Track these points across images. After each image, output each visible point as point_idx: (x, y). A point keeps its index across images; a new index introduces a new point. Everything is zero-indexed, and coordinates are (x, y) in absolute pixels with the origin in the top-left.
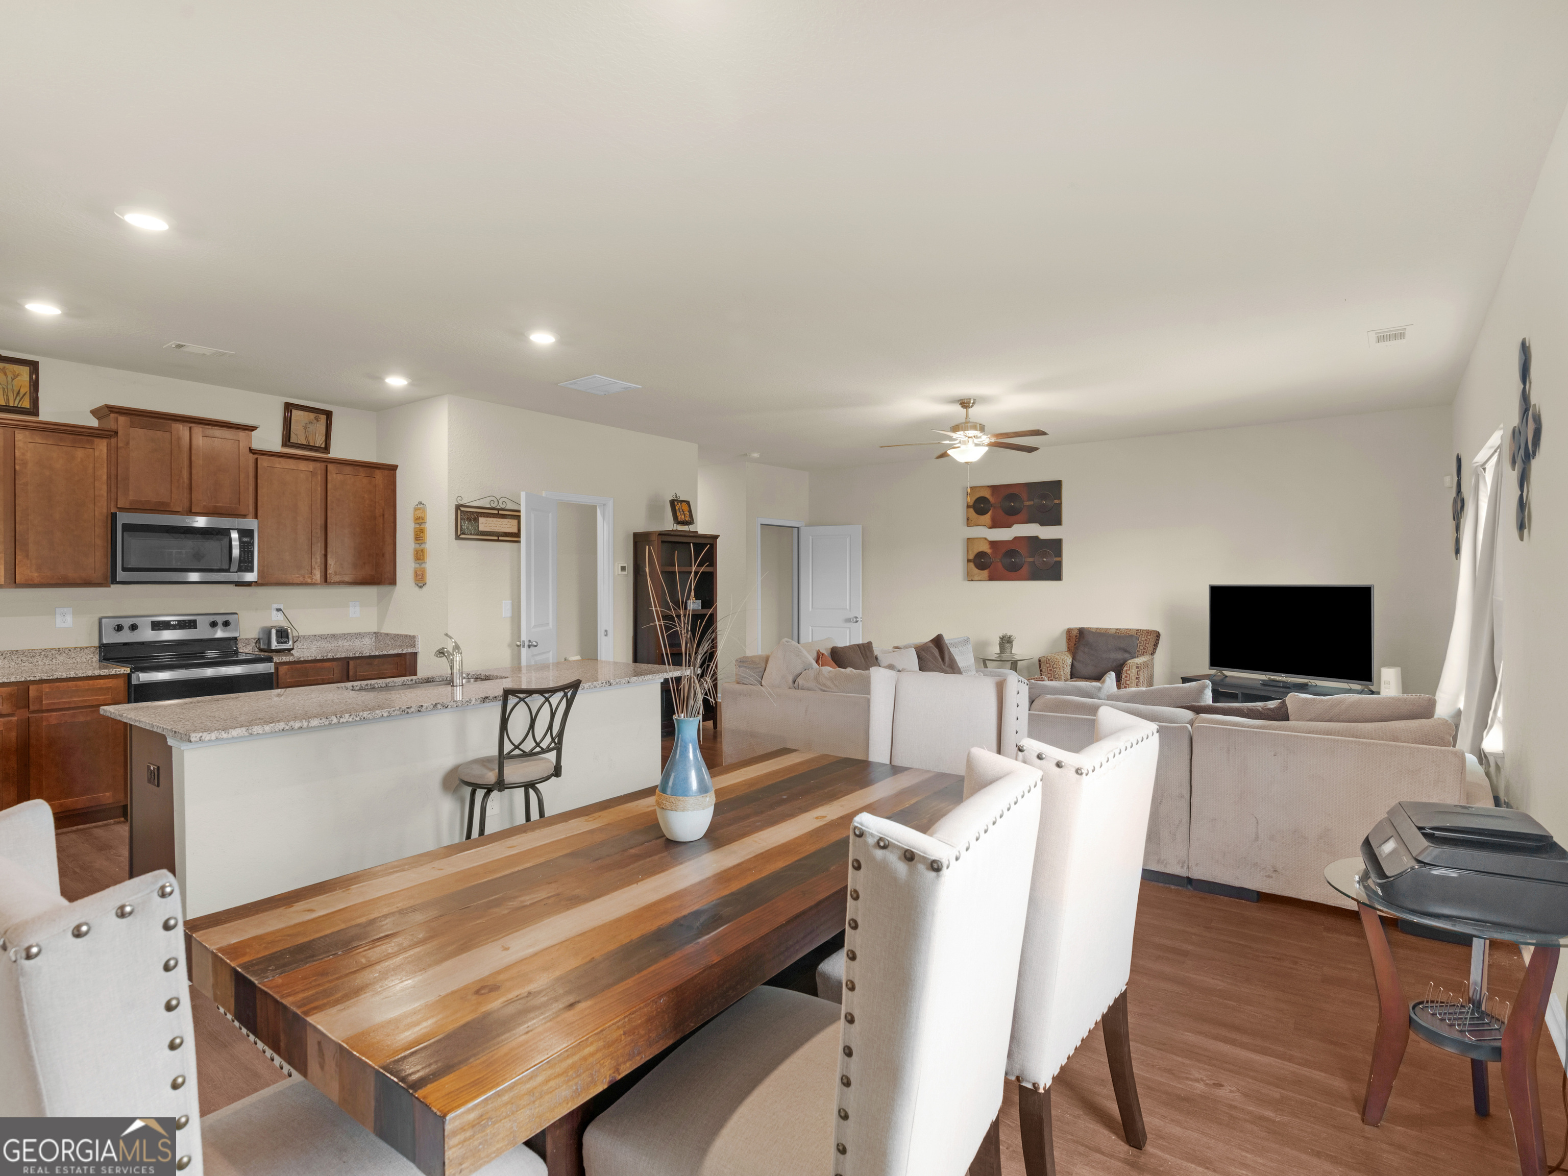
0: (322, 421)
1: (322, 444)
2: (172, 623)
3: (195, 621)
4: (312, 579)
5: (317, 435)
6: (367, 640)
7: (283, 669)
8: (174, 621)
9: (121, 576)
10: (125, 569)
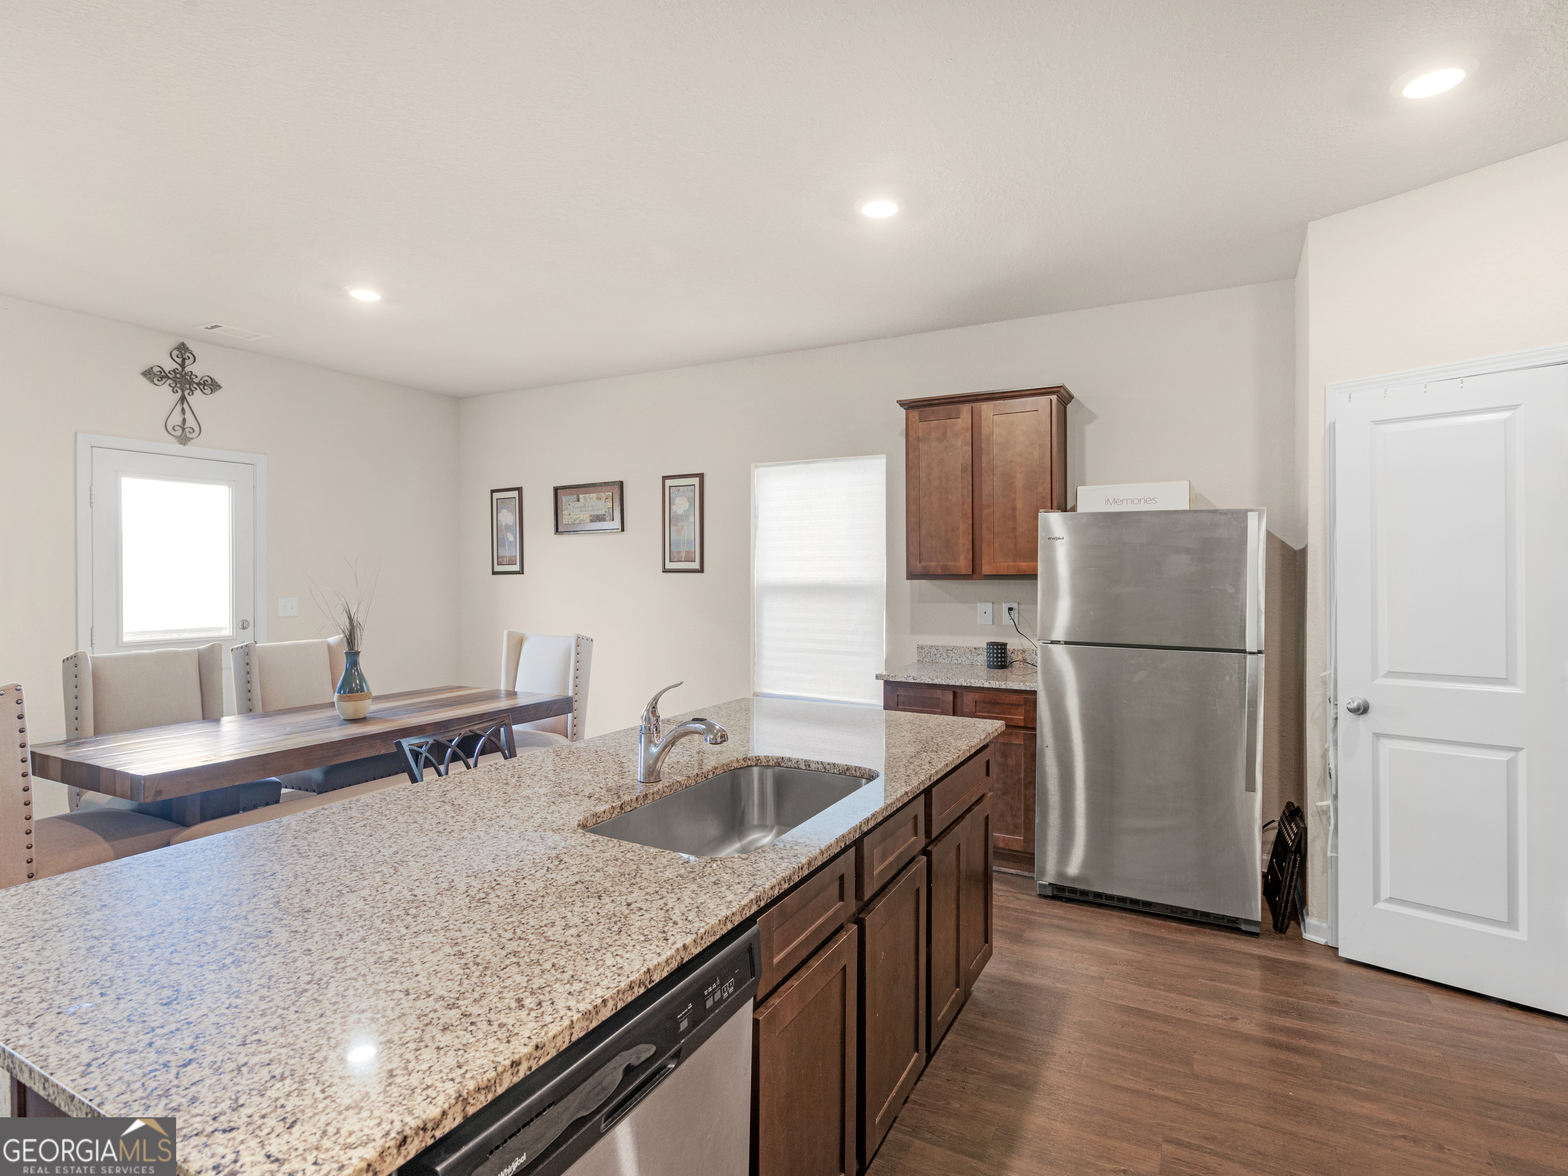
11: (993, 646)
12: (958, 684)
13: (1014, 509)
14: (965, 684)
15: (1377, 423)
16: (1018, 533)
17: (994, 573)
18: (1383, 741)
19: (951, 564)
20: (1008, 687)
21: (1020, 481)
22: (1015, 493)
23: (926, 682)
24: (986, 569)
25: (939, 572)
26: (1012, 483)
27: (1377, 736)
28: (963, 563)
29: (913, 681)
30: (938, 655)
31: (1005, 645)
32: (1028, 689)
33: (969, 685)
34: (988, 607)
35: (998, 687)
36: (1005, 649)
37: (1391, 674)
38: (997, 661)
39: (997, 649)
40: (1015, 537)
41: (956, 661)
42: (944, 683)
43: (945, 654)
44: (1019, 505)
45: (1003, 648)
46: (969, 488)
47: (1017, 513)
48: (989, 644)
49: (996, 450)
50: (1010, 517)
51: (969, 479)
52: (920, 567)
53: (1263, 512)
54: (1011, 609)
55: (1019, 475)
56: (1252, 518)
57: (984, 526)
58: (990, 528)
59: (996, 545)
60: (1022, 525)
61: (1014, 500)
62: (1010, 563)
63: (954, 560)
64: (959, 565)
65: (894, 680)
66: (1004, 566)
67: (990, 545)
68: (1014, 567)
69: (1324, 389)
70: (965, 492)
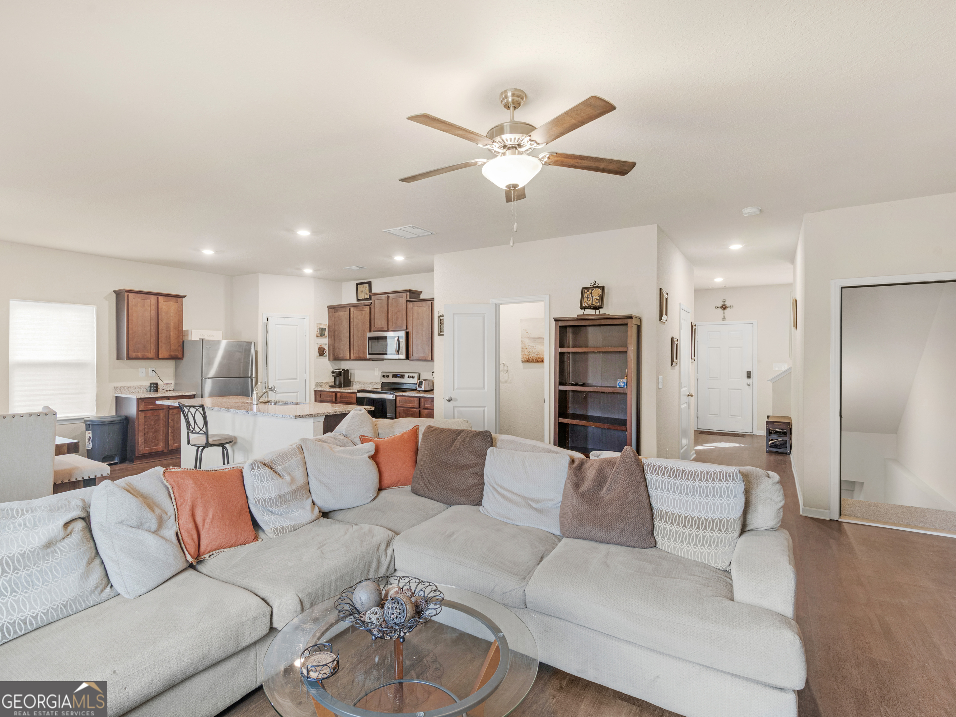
2: (398, 376)
3: (404, 376)
7: (398, 398)
9: (368, 356)
10: (369, 354)
13: (170, 335)
15: (276, 324)
16: (171, 343)
17: (163, 357)
19: (146, 354)
21: (171, 326)
22: (170, 330)
24: (160, 356)
25: (141, 357)
26: (169, 326)
28: (151, 354)
30: (124, 390)
34: (144, 370)
37: (279, 380)
38: (155, 389)
39: (155, 385)
40: (170, 345)
41: (132, 392)
43: (127, 389)
44: (172, 334)
45: (156, 384)
46: (154, 326)
47: (171, 336)
48: (150, 383)
49: (163, 314)
50: (168, 338)
51: (154, 323)
52: (134, 355)
53: (255, 343)
54: (153, 370)
55: (171, 324)
56: (253, 344)
57: (159, 340)
58: (161, 342)
59: (163, 347)
60: (173, 341)
61: (170, 332)
62: (168, 354)
63: (148, 353)
64: (150, 354)
65: (142, 397)
66: (166, 355)
67: (161, 347)
68: (170, 355)
69: (262, 314)
70: (152, 328)
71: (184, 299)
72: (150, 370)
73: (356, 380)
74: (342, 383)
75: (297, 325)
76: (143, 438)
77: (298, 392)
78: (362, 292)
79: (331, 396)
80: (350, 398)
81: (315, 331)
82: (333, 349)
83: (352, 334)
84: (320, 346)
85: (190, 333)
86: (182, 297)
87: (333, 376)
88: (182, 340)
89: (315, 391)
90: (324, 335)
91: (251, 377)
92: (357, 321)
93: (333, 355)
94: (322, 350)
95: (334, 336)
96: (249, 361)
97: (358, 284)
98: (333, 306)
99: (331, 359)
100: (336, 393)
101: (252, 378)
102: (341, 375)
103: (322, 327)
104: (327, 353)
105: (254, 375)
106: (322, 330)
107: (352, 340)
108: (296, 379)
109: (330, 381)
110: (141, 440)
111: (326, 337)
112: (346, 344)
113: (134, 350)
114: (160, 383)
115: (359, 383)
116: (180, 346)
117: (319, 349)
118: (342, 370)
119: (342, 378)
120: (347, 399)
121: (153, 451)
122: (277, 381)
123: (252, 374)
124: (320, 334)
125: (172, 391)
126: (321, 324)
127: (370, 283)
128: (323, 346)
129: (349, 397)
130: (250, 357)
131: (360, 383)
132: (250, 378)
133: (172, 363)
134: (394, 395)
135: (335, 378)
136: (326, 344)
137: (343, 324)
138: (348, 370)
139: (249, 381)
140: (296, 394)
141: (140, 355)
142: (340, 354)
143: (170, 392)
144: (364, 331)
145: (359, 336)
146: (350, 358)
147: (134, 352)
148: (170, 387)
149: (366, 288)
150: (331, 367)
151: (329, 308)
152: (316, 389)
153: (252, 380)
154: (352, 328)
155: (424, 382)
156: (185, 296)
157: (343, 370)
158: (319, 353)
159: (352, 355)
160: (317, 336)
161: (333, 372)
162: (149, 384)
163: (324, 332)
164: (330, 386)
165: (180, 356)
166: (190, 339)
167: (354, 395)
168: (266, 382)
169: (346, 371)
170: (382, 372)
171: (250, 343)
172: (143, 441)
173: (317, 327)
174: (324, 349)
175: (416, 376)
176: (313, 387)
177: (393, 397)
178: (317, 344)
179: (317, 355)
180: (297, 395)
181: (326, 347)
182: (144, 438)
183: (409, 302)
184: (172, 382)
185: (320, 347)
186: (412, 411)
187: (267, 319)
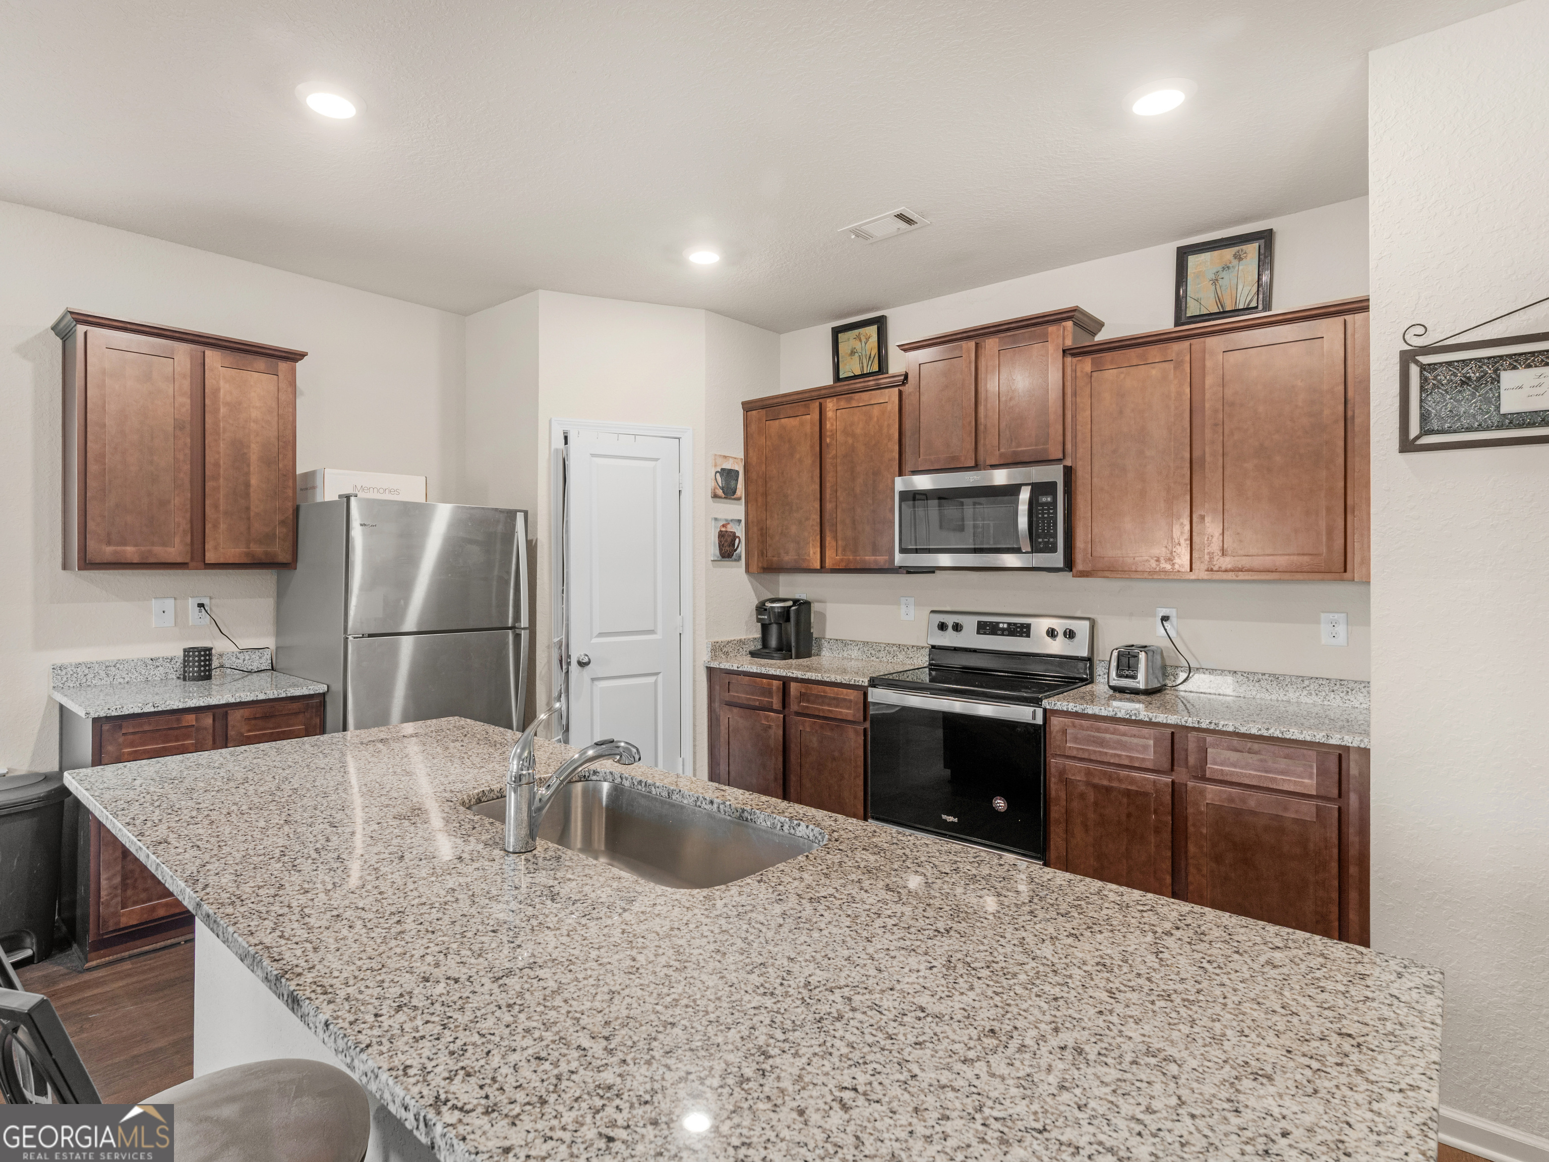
0: (1249, 256)
1: (1251, 301)
2: (1001, 626)
3: (1028, 626)
4: (1173, 564)
5: (1240, 287)
6: (1361, 699)
7: (1056, 722)
8: (1003, 623)
9: (899, 559)
10: (903, 551)
11: (199, 652)
12: (223, 702)
13: (247, 485)
14: (232, 700)
15: (593, 455)
16: (252, 514)
17: (222, 561)
18: (596, 683)
19: (157, 549)
20: (289, 695)
21: (254, 453)
22: (249, 466)
23: (175, 707)
24: (210, 557)
26: (245, 454)
27: (593, 680)
28: (175, 551)
29: (152, 710)
30: (91, 676)
31: (210, 649)
32: (312, 692)
33: (238, 700)
34: (169, 604)
35: (276, 696)
36: (210, 655)
37: (601, 635)
39: (200, 656)
40: (249, 519)
41: (122, 680)
42: (202, 704)
43: (103, 674)
44: (254, 481)
45: (206, 654)
46: (188, 451)
47: (252, 490)
48: (185, 650)
49: (223, 410)
50: (242, 492)
51: (188, 440)
52: (108, 551)
53: (526, 513)
54: (201, 605)
55: (253, 446)
56: (520, 517)
57: (207, 502)
58: (216, 507)
59: (223, 526)
60: (257, 504)
61: (248, 474)
62: (242, 549)
63: (164, 544)
64: (171, 550)
65: (114, 714)
66: (233, 553)
67: (215, 526)
68: (247, 554)
69: (550, 421)
70: (181, 457)
71: (299, 365)
72: (192, 603)
73: (828, 635)
74: (793, 644)
75: (657, 460)
76: (119, 868)
77: (657, 674)
78: (853, 353)
79: (768, 692)
80: (838, 701)
81: (708, 481)
82: (762, 535)
83: (828, 485)
84: (723, 526)
85: (319, 482)
86: (294, 357)
87: (759, 620)
88: (290, 504)
89: (710, 671)
90: (734, 492)
91: (512, 628)
92: (850, 441)
93: (762, 554)
94: (729, 539)
95: (765, 494)
96: (509, 573)
97: (836, 332)
98: (762, 400)
99: (754, 568)
100: (785, 682)
101: (518, 631)
102: (788, 620)
103: (728, 465)
104: (742, 550)
105: (524, 622)
106: (728, 475)
107: (829, 506)
108: (652, 632)
109: (751, 636)
110: (108, 879)
111: (739, 499)
112: (807, 519)
113: (109, 534)
114: (220, 646)
115: (840, 645)
116: (283, 523)
117: (722, 535)
118: (790, 603)
119: (791, 627)
120: (829, 705)
121: (161, 913)
122: (595, 640)
123: (517, 617)
124: (722, 488)
125: (269, 673)
126: (725, 457)
127: (880, 323)
128: (731, 528)
129: (834, 698)
130: (510, 562)
131: (845, 643)
132: (510, 631)
133: (266, 580)
134: (1039, 712)
135: (765, 628)
136: (740, 521)
137: (798, 456)
138: (807, 604)
139: (507, 643)
140: (652, 679)
141: (130, 552)
142: (787, 553)
143: (262, 674)
144: (876, 473)
145: (858, 490)
146: (822, 567)
147: (109, 543)
148: (263, 660)
149: (867, 339)
150: (753, 593)
151: (749, 407)
152: (714, 665)
153: (517, 637)
154: (828, 466)
155: (1142, 656)
156: (301, 356)
157: (795, 602)
158: (721, 550)
159: (829, 553)
160: (715, 496)
161: (761, 609)
162: (181, 654)
163: (733, 483)
164: (753, 654)
165: (283, 557)
166: (319, 499)
167: (852, 695)
168: (560, 642)
169: (803, 606)
170: (933, 612)
171: (511, 515)
172: (117, 880)
173: (716, 466)
174: (734, 536)
175: (1082, 628)
176: (704, 657)
177: (1034, 718)
178: (716, 519)
179: (714, 555)
180: (656, 681)
181: (740, 531)
182: (123, 867)
183: (1074, 355)
184: (270, 642)
185: (723, 529)
186: (1133, 781)
187: (566, 438)
